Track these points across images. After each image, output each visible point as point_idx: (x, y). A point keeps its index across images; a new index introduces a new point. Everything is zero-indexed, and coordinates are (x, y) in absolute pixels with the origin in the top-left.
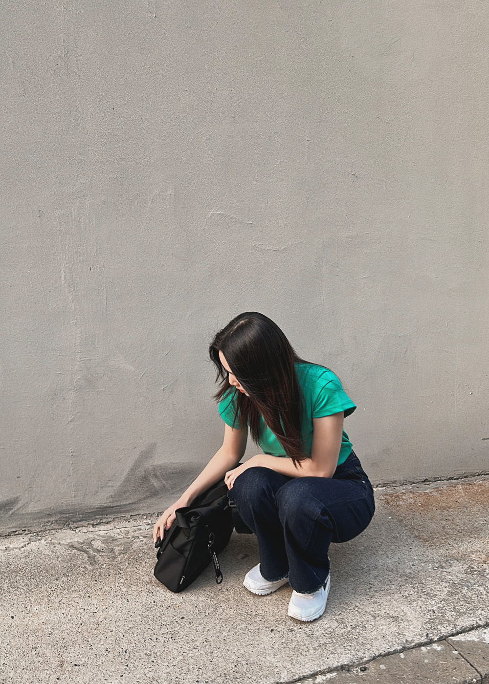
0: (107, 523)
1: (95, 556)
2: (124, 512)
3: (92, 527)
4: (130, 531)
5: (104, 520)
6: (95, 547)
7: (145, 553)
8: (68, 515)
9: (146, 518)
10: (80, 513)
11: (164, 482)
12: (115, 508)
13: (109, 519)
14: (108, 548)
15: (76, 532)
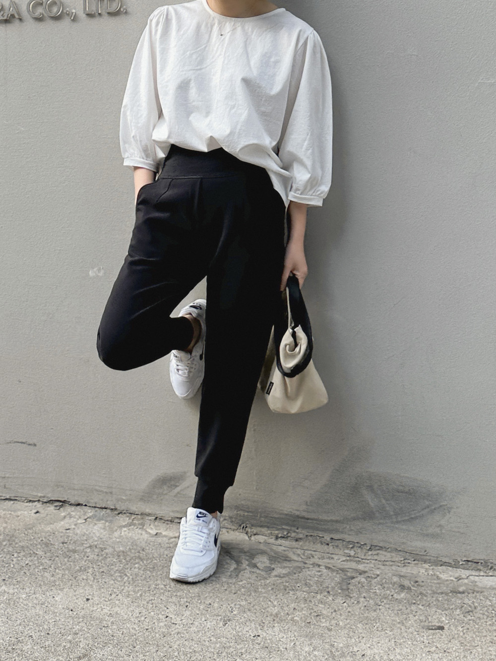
0: (297, 540)
1: (245, 569)
2: (323, 531)
3: (273, 539)
4: (316, 557)
5: (293, 535)
7: (307, 585)
8: (246, 514)
9: (352, 548)
10: (263, 515)
11: (384, 501)
12: (311, 521)
13: (300, 535)
14: (270, 567)
15: (250, 539)
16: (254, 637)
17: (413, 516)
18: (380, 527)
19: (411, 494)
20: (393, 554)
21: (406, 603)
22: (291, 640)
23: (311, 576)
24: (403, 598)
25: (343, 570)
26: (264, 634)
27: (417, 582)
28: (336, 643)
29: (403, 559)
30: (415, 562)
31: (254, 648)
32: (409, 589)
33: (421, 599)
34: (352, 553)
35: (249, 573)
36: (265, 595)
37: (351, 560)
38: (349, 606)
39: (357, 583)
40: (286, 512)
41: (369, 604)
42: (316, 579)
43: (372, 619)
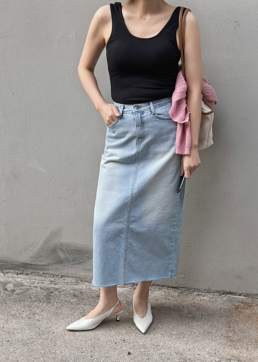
0: (27, 275)
2: (39, 270)
3: (16, 275)
4: (36, 283)
5: (25, 272)
6: (7, 287)
7: (30, 298)
8: (2, 263)
9: (53, 277)
10: (10, 264)
11: (68, 255)
12: (34, 266)
13: (29, 272)
14: (13, 289)
15: (5, 276)
16: (3, 328)
17: (81, 261)
18: (65, 267)
19: (80, 252)
20: (71, 279)
21: (75, 304)
22: (20, 328)
23: (33, 293)
24: (74, 302)
25: (48, 289)
26: (8, 326)
27: (81, 292)
28: (41, 328)
29: (76, 281)
30: (82, 282)
31: (2, 333)
32: (78, 296)
33: (82, 301)
34: (53, 279)
35: (3, 294)
36: (9, 305)
37: (52, 283)
38: (49, 308)
39: (54, 295)
40: (21, 262)
41: (58, 306)
42: (35, 294)
43: (59, 314)
